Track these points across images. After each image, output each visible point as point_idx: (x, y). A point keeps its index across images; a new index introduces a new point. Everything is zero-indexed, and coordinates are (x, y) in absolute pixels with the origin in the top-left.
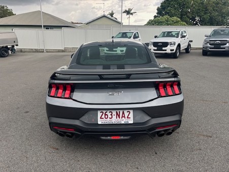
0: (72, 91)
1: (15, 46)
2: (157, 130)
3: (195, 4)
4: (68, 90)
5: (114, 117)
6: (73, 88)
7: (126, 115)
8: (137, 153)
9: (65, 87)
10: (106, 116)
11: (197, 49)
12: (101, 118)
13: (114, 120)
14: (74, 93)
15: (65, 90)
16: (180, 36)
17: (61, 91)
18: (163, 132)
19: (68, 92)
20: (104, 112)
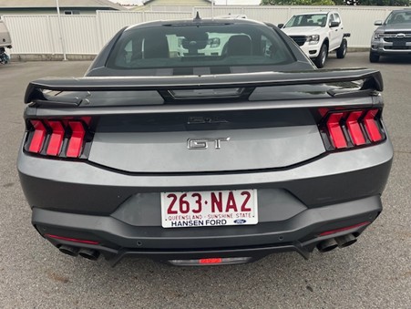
0: (88, 138)
1: (6, 49)
2: (320, 238)
4: (77, 136)
5: (207, 208)
6: (90, 129)
7: (239, 203)
8: (263, 289)
9: (67, 127)
10: (184, 206)
11: (357, 50)
12: (170, 211)
13: (207, 216)
14: (94, 143)
15: (68, 134)
16: (328, 24)
17: (59, 136)
18: (334, 243)
19: (76, 141)
20: (179, 195)
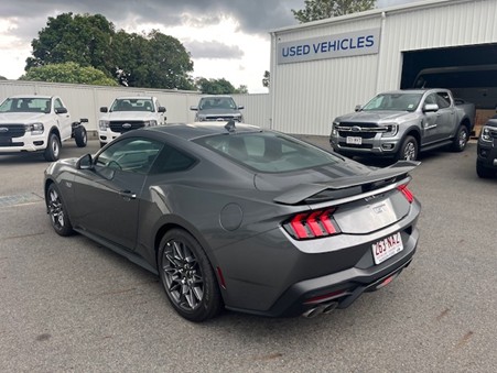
3: (116, 43)
